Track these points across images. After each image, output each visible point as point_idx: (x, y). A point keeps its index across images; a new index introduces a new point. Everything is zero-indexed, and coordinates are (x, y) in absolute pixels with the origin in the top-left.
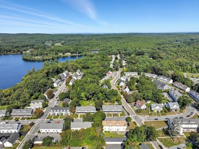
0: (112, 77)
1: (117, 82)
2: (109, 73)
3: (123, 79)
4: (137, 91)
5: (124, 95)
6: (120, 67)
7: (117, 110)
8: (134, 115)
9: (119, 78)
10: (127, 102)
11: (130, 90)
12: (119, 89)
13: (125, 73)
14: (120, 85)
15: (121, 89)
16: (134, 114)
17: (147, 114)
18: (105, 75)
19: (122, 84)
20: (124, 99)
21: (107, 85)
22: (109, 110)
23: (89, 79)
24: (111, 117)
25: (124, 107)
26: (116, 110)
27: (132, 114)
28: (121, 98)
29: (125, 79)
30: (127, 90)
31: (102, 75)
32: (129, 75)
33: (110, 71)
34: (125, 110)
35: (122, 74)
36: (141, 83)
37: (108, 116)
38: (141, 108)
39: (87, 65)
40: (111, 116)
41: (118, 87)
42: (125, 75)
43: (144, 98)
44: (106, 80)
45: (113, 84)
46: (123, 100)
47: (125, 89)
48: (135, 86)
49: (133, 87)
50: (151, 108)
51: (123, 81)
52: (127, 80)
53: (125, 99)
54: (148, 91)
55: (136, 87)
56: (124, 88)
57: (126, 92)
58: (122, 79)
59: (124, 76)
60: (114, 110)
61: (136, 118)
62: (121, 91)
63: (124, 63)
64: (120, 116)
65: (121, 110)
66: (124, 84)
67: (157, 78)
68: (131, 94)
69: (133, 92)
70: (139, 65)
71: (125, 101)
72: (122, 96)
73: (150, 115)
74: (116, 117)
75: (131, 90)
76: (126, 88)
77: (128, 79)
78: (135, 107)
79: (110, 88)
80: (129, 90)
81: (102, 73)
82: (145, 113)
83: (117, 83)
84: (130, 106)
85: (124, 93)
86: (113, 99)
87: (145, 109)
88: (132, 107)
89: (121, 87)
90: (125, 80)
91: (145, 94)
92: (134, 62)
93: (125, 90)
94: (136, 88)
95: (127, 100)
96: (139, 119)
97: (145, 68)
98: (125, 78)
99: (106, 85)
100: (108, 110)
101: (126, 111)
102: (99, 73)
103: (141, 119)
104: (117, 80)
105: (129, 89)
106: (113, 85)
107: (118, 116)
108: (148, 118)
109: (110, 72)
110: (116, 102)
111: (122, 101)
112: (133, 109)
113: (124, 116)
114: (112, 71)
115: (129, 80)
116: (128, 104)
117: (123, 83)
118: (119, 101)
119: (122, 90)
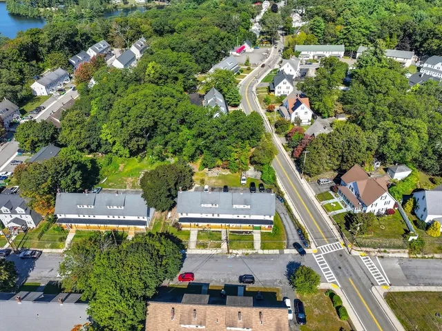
0: (251, 61)
1: (265, 80)
2: (241, 50)
3: (291, 67)
4: (343, 119)
5: (286, 136)
6: (282, 35)
7: (247, 217)
8: (329, 248)
9: (277, 66)
10: (300, 171)
11: (317, 113)
12: (270, 110)
13: (297, 48)
14: (276, 94)
15: (277, 107)
16: (331, 238)
17: (399, 242)
18: (226, 55)
19: (285, 88)
20: (286, 155)
21: (225, 90)
22: (210, 216)
23: (150, 65)
24: (214, 251)
25: (286, 197)
26: (241, 217)
27: (319, 242)
28: (271, 153)
29: (296, 69)
30: (304, 113)
31: (211, 52)
32: (311, 55)
33: (246, 45)
34: (289, 210)
35: (288, 52)
36: (366, 85)
37: (204, 246)
38: (369, 209)
39: (170, 22)
40: (219, 246)
41: (266, 101)
42: (297, 54)
43: (381, 157)
44: (220, 72)
45: (251, 86)
46: (283, 159)
47: (294, 109)
48: (336, 97)
49: (331, 100)
50: (415, 206)
51: (290, 78)
52: (304, 74)
53: (292, 156)
54: (408, 122)
55: (343, 100)
56: (291, 106)
57: (298, 121)
58: (288, 68)
59: (293, 59)
60: (235, 217)
61: (340, 263)
62: (276, 117)
63: (297, 21)
64: (263, 248)
65: (267, 218)
66: (291, 89)
67: (419, 69)
68: (322, 137)
69: (328, 121)
70: (351, 20)
71: (293, 166)
72: (279, 141)
73: (412, 247)
74: (240, 252)
75: (320, 114)
76: (298, 104)
77: (308, 70)
78: (337, 199)
79: (236, 106)
80: (310, 113)
81: (213, 48)
82: (388, 236)
83: (267, 84)
84: (311, 193)
85: (291, 127)
86: (235, 155)
87: (389, 212)
88: (322, 197)
89: (280, 100)
90: (295, 74)
91: (391, 135)
92: (330, 12)
93: (293, 116)
94: (339, 107)
95: (298, 162)
96: (359, 272)
97: (374, 28)
98: (299, 68)
99: (221, 91)
100: (204, 216)
101: (292, 216)
102: (201, 45)
103: (366, 273)
104: (266, 74)
105: (312, 109)
106: (250, 92)
107: (252, 247)
108: (404, 268)
109: (248, 48)
110: (252, 168)
111: (276, 163)
112: (327, 209)
113: (280, 248)
114: (254, 44)
115: (312, 73)
116: (303, 182)
117: (288, 84)
118: (262, 165)
119: (283, 115)
